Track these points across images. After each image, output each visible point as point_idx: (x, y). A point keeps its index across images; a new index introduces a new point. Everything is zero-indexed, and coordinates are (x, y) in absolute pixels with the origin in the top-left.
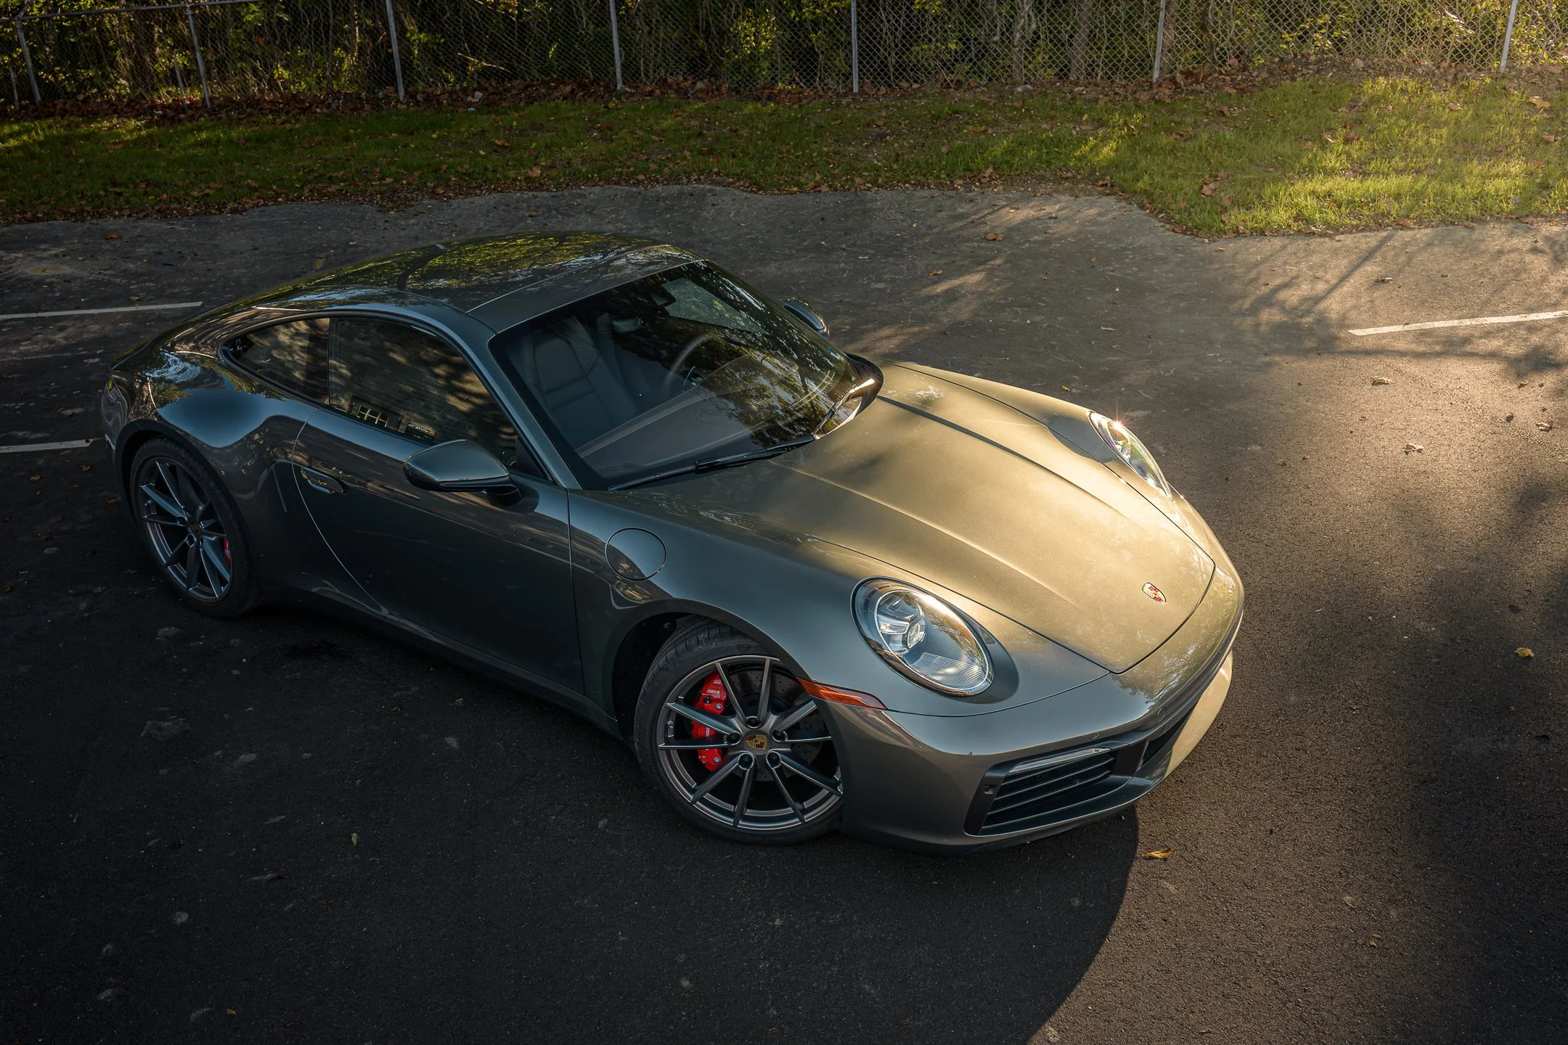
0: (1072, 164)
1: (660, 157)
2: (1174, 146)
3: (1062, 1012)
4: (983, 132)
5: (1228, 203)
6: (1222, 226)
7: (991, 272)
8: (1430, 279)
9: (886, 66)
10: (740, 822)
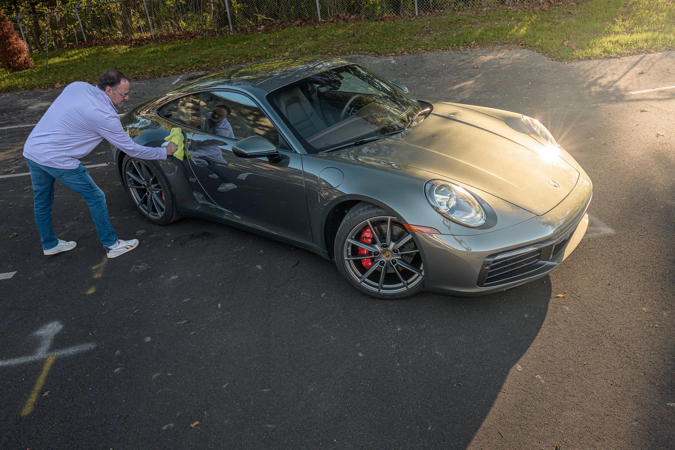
0: (508, 37)
1: (337, 45)
2: (551, 27)
3: (523, 359)
4: (470, 27)
5: (575, 48)
6: (573, 56)
7: (477, 80)
8: (662, 71)
9: (429, 4)
10: (381, 290)
